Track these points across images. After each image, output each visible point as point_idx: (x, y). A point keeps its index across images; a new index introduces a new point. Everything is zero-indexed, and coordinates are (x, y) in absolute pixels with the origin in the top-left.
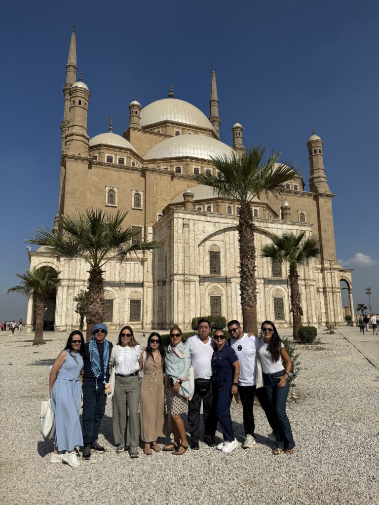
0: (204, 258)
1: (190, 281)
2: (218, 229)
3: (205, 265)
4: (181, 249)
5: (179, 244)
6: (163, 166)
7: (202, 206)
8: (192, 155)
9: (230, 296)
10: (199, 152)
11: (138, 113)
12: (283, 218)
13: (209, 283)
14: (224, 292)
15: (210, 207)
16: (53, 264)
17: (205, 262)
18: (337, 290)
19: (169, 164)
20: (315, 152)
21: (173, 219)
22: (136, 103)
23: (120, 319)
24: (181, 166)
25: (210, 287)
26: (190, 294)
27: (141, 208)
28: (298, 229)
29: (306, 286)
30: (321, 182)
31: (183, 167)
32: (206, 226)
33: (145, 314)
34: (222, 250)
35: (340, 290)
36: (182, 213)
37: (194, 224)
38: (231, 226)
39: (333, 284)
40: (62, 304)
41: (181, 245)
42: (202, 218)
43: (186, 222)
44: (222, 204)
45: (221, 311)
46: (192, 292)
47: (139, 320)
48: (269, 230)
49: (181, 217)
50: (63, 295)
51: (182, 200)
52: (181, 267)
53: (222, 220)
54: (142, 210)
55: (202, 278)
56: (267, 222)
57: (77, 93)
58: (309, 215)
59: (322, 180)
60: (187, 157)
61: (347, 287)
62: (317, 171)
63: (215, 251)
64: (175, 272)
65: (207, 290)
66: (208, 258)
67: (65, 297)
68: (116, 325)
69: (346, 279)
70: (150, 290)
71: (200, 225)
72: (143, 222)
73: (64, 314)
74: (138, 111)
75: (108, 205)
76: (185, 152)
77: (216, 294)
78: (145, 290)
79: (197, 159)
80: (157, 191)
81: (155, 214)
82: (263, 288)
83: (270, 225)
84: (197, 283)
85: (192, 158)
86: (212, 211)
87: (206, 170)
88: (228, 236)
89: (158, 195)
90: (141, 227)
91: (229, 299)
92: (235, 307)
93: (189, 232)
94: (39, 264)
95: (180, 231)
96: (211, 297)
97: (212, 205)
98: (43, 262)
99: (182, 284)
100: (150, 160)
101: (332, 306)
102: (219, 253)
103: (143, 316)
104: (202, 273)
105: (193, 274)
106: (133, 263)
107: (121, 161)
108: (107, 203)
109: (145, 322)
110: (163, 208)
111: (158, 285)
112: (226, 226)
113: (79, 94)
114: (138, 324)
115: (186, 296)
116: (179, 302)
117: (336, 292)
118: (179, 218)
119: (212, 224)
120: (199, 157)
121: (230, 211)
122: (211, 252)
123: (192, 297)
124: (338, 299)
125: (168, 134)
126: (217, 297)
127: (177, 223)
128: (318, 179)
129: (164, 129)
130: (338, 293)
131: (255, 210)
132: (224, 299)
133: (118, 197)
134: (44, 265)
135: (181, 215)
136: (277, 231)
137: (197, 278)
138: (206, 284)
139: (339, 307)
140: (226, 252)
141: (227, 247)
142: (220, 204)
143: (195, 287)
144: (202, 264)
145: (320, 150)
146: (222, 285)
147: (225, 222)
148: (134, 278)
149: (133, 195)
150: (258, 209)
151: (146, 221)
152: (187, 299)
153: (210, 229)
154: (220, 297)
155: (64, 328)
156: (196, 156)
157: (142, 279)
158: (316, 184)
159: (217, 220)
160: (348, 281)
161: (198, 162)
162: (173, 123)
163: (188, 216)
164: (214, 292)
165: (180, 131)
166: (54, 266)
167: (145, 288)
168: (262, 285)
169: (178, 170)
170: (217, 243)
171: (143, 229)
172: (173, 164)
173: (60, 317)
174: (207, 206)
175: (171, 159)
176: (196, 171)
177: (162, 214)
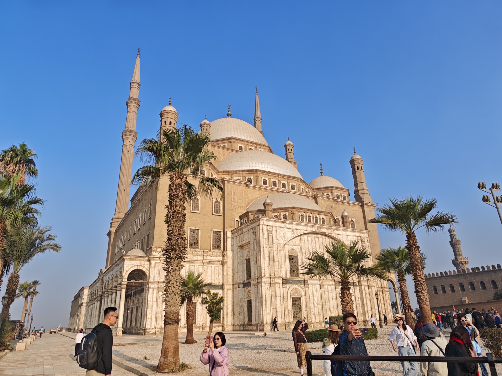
0: (285, 261)
1: (275, 283)
2: (296, 235)
3: (286, 268)
4: (266, 253)
5: (265, 248)
6: (236, 177)
7: (278, 214)
8: (261, 169)
9: (308, 297)
10: (266, 166)
11: (208, 130)
12: (344, 226)
13: (290, 285)
14: (303, 293)
15: (286, 215)
16: (144, 267)
17: (285, 265)
18: (386, 290)
19: (241, 175)
20: (358, 169)
21: (259, 225)
22: (206, 121)
23: (203, 321)
24: (252, 178)
25: (291, 289)
26: (276, 296)
27: (220, 214)
28: (358, 235)
29: (368, 286)
30: (365, 193)
31: (254, 178)
32: (286, 232)
33: (225, 316)
34: (299, 254)
35: (388, 290)
36: (266, 220)
37: (276, 230)
38: (306, 232)
39: (382, 284)
40: (152, 306)
41: (266, 250)
42: (283, 225)
43: (270, 228)
44: (296, 212)
45: (301, 312)
46: (278, 294)
47: (220, 322)
48: (336, 236)
49: (265, 224)
50: (153, 297)
52: (267, 269)
53: (298, 227)
54: (221, 216)
55: (285, 281)
56: (334, 229)
57: (169, 115)
58: (358, 222)
59: (365, 192)
60: (257, 170)
61: (392, 287)
62: (360, 184)
63: (293, 255)
64: (263, 275)
65: (289, 292)
66: (288, 261)
67: (155, 299)
68: (199, 327)
69: (392, 279)
70: (230, 292)
71: (281, 232)
72: (222, 227)
73: (154, 316)
74: (208, 128)
75: (192, 211)
76: (254, 165)
77: (296, 296)
78: (225, 292)
79: (265, 172)
80: (234, 199)
81: (232, 220)
82: (334, 289)
83: (337, 232)
84: (281, 284)
85: (261, 171)
86: (288, 219)
87: (273, 182)
88: (303, 241)
89: (235, 203)
90: (220, 232)
91: (307, 300)
92: (313, 307)
93: (273, 237)
94: (131, 267)
95: (265, 237)
96: (293, 298)
97: (287, 213)
98: (135, 266)
99: (269, 286)
100: (224, 172)
101: (383, 305)
102: (297, 257)
103: (223, 318)
104: (284, 276)
105: (278, 276)
106: (213, 266)
108: (191, 209)
109: (225, 324)
110: (240, 214)
111: (239, 287)
112: (302, 232)
113: (170, 115)
114: (219, 326)
115: (273, 298)
116: (267, 303)
117: (386, 291)
118: (264, 225)
119: (291, 230)
120: (267, 170)
121: (302, 219)
122: (290, 256)
123: (278, 298)
124: (387, 298)
125: (233, 149)
126: (297, 298)
127: (263, 229)
128: (362, 191)
129: (230, 144)
130: (387, 293)
131: (323, 218)
132: (303, 300)
133: (201, 204)
134: (136, 268)
135: (266, 223)
136: (343, 237)
137: (281, 281)
138: (288, 286)
139: (388, 305)
140: (302, 256)
141: (303, 251)
142: (294, 212)
143: (279, 288)
144: (284, 267)
145: (361, 167)
146: (301, 287)
147: (301, 229)
148: (215, 280)
149: (214, 202)
150: (324, 217)
151: (226, 226)
152: (274, 300)
153: (289, 235)
154: (300, 298)
155: (154, 331)
156: (264, 169)
157: (222, 281)
158: (361, 195)
159: (295, 227)
160: (393, 281)
161: (266, 175)
162: (237, 139)
163: (271, 223)
164: (294, 294)
165: (243, 146)
166: (144, 270)
167: (225, 290)
168: (334, 286)
169: (249, 181)
170: (295, 248)
171: (222, 233)
172: (245, 175)
173: (150, 319)
174: (282, 214)
175: (243, 171)
176: (265, 182)
177: (239, 220)
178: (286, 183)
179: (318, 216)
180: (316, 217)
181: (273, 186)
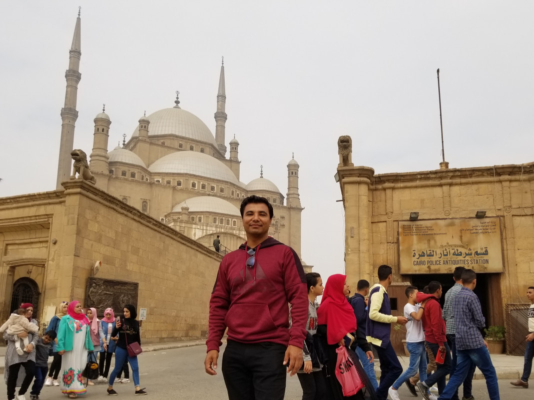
2: (205, 234)
6: (166, 178)
7: (195, 217)
8: (191, 173)
11: (146, 127)
15: (201, 218)
19: (172, 177)
20: (292, 174)
24: (182, 181)
30: (294, 198)
32: (197, 232)
36: (180, 222)
37: (188, 230)
38: (215, 232)
42: (193, 226)
43: (182, 228)
44: (210, 216)
51: (180, 210)
53: (208, 228)
56: (241, 231)
57: (102, 122)
60: (186, 174)
62: (292, 188)
74: (146, 125)
79: (195, 176)
85: (191, 175)
86: (202, 221)
87: (202, 185)
89: (162, 203)
97: (202, 216)
100: (156, 173)
107: (133, 175)
110: (166, 214)
112: (211, 232)
119: (200, 231)
120: (197, 174)
121: (215, 222)
125: (172, 146)
128: (292, 195)
129: (169, 141)
135: (178, 224)
142: (208, 216)
145: (296, 172)
147: (210, 229)
149: (142, 203)
150: (235, 220)
153: (199, 234)
156: (195, 173)
158: (290, 199)
159: (205, 228)
161: (196, 178)
162: (177, 137)
163: (183, 225)
165: (183, 143)
169: (179, 184)
172: (175, 178)
174: (198, 216)
175: (173, 174)
176: (194, 185)
177: (164, 219)
178: (215, 186)
179: (230, 219)
180: (229, 220)
181: (202, 188)
